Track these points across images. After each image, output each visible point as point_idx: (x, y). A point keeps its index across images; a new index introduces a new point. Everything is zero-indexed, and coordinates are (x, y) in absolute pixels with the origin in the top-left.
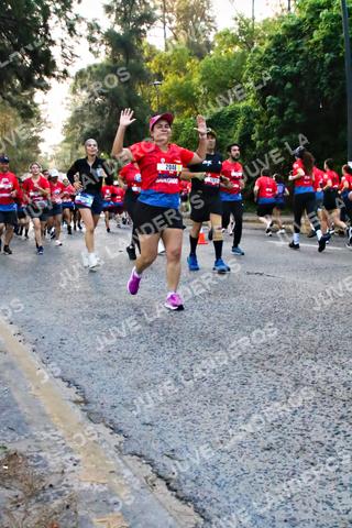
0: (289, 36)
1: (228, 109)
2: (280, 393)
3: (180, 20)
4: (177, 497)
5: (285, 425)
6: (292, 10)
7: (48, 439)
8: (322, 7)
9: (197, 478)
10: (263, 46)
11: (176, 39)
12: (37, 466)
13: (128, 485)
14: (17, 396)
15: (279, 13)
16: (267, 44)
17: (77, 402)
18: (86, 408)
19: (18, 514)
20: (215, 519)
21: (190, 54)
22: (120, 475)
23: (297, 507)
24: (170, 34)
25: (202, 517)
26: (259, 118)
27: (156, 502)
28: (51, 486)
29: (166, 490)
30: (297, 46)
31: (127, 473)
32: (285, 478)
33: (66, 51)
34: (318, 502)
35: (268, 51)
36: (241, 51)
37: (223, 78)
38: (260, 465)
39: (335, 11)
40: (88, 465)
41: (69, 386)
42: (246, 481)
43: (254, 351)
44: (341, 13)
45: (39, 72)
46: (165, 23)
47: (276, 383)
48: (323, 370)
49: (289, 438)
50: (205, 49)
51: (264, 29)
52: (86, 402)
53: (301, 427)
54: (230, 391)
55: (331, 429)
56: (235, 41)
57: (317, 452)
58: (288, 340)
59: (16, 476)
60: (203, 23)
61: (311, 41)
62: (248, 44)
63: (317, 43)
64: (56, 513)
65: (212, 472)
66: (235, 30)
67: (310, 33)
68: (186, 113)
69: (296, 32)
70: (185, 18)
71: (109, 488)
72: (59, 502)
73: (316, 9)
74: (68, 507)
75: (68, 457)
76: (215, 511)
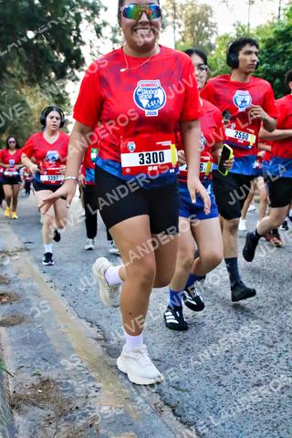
0: (279, 40)
2: (267, 338)
4: (181, 422)
5: (272, 365)
6: (282, 18)
7: (75, 369)
12: (66, 391)
13: (141, 410)
14: (49, 333)
15: (271, 20)
17: (97, 339)
18: (106, 344)
19: (51, 430)
22: (133, 401)
24: (179, 37)
27: (164, 425)
28: (77, 408)
29: (172, 416)
30: (286, 48)
31: (140, 400)
32: (272, 410)
33: (94, 50)
40: (108, 392)
41: (91, 326)
45: (72, 67)
46: (175, 28)
47: (264, 330)
49: (275, 376)
50: (207, 49)
51: (258, 33)
52: (106, 340)
53: (286, 367)
58: (274, 294)
59: (48, 399)
60: (206, 29)
64: (81, 431)
71: (125, 411)
72: (83, 421)
74: (91, 426)
75: (91, 384)
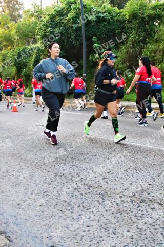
1: (29, 48)
3: (6, 2)
8: (72, 3)
9: (7, 222)
10: (45, 19)
11: (4, 12)
16: (47, 18)
20: (14, 240)
21: (11, 20)
23: (53, 231)
25: (9, 240)
26: (43, 53)
34: (62, 227)
35: (47, 21)
36: (35, 20)
37: (26, 33)
38: (37, 214)
39: (78, 6)
42: (30, 222)
43: (38, 161)
44: (80, 7)
48: (68, 169)
54: (25, 180)
55: (70, 195)
56: (32, 15)
57: (63, 205)
61: (67, 18)
62: (39, 17)
63: (70, 19)
65: (14, 219)
66: (33, 10)
67: (66, 14)
68: (9, 48)
69: (60, 13)
70: (8, 2)
73: (70, 4)
76: (15, 236)
